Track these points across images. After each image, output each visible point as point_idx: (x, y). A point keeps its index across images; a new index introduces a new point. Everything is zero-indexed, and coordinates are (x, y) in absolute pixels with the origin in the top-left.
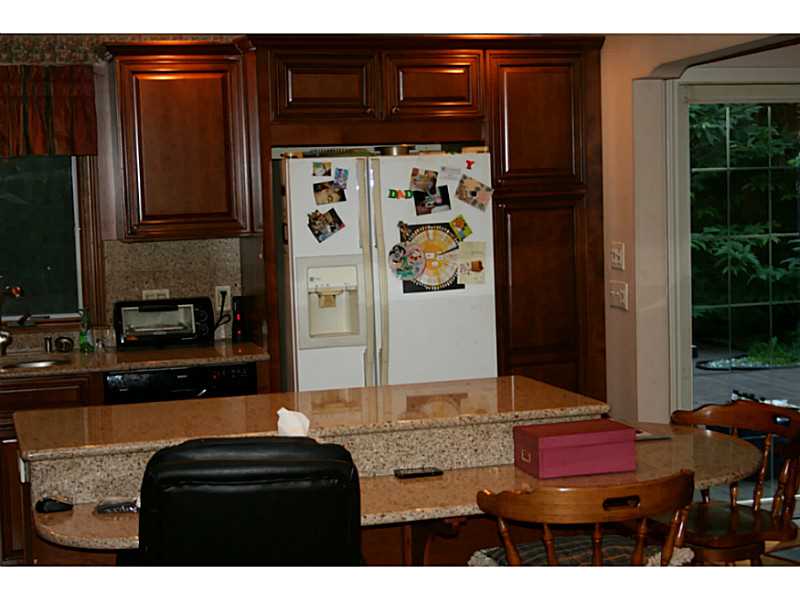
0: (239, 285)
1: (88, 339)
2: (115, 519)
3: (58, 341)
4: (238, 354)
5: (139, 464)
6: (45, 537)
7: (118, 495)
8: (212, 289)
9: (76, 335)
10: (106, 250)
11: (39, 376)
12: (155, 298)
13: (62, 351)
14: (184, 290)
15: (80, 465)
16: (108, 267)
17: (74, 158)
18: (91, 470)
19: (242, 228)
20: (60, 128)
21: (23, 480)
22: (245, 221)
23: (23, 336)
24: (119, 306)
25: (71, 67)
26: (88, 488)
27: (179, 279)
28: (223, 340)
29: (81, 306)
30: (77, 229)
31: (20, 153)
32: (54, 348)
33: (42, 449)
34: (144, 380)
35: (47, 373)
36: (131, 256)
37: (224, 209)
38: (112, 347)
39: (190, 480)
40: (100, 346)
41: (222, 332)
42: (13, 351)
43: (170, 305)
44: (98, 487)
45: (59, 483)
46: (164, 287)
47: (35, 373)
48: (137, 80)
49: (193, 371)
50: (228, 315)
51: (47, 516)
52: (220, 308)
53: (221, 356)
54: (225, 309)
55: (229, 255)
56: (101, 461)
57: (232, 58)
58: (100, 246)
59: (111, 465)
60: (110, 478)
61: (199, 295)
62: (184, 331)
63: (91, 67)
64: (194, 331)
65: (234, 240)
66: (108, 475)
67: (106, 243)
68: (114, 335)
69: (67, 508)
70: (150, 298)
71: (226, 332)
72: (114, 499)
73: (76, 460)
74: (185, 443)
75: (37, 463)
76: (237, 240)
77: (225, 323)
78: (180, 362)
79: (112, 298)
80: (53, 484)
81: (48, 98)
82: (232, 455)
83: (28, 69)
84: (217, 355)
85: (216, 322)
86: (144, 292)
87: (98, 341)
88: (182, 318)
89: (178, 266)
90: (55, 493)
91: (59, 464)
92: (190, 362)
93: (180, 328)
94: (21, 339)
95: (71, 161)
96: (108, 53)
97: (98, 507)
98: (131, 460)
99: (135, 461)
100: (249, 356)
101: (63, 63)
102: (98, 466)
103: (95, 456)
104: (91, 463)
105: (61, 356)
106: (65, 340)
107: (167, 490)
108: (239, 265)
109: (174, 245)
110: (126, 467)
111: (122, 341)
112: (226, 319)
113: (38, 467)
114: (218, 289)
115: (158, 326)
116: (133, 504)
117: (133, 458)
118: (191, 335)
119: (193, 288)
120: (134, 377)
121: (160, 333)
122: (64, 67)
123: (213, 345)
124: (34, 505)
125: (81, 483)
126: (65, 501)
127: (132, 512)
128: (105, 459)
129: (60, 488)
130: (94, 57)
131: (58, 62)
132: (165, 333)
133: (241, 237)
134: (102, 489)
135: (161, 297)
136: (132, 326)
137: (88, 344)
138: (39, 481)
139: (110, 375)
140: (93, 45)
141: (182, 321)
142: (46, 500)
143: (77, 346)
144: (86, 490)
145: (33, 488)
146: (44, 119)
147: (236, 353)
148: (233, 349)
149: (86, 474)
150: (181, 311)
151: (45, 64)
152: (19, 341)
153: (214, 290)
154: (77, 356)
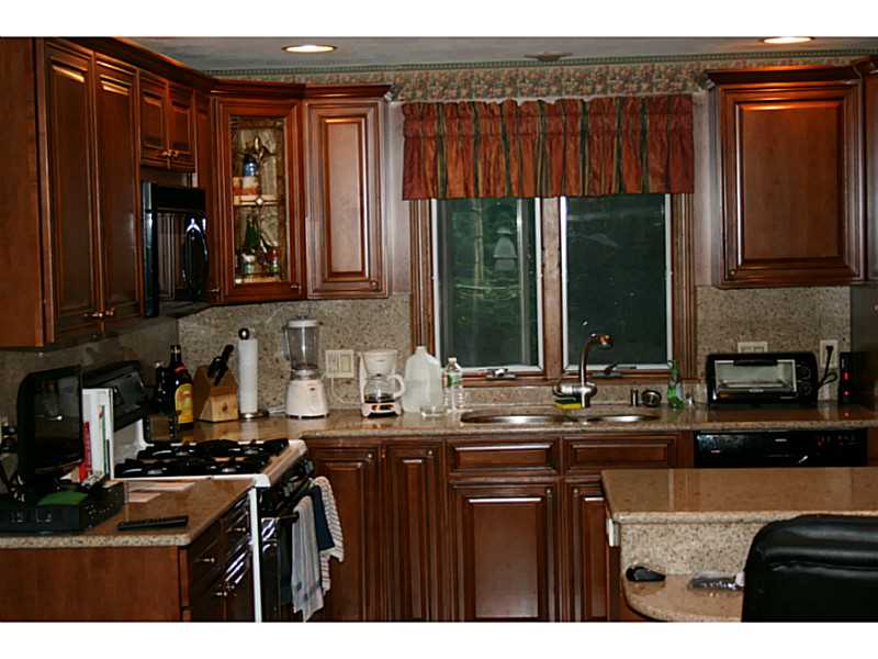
0: (848, 340)
1: (677, 393)
2: (711, 595)
3: (645, 395)
4: (846, 418)
5: (738, 536)
6: (636, 608)
7: (714, 568)
8: (817, 343)
9: (664, 388)
10: (699, 297)
11: (625, 432)
12: (752, 351)
13: (649, 406)
14: (784, 343)
15: (674, 532)
16: (700, 316)
17: (668, 197)
18: (686, 538)
19: (855, 276)
20: (655, 162)
21: (611, 544)
22: (858, 266)
23: (608, 387)
24: (711, 359)
25: (670, 97)
26: (682, 558)
27: (779, 330)
28: (826, 401)
29: (670, 357)
30: (669, 273)
31: (613, 191)
32: (640, 402)
33: (635, 511)
34: (737, 442)
35: (633, 428)
36: (726, 304)
37: (834, 253)
38: (702, 404)
39: (803, 560)
40: (690, 402)
41: (826, 392)
42: (598, 402)
43: (768, 359)
44: (693, 558)
45: (651, 550)
46: (763, 340)
47: (621, 428)
48: (741, 110)
49: (793, 435)
50: (834, 374)
51: (637, 585)
52: (824, 366)
53: (823, 419)
54: (830, 366)
55: (837, 305)
56: (697, 530)
57: (848, 83)
58: (693, 292)
59: (708, 534)
60: (706, 550)
61: (801, 350)
62: (782, 390)
63: (690, 97)
64: (795, 390)
65: (843, 288)
66: (704, 546)
67: (699, 289)
68: (706, 391)
69: (660, 578)
70: (747, 351)
71: (830, 392)
72: (712, 574)
73: (670, 526)
74: (797, 518)
75: (629, 526)
76: (847, 289)
77: (830, 381)
78: (779, 424)
79: (704, 349)
80: (645, 550)
81: (644, 132)
82: (851, 535)
83: (623, 101)
84: (820, 418)
85: (820, 380)
86: (740, 344)
87: (688, 397)
88: (781, 374)
89: (779, 316)
90: (647, 560)
91: (652, 529)
92: (790, 424)
93: (780, 385)
94: (606, 390)
95: (664, 199)
96: (709, 81)
97: (693, 580)
98: (729, 531)
99: (733, 533)
100: (858, 422)
101: (659, 93)
102: (694, 535)
103: (690, 523)
104: (686, 531)
105: (648, 412)
106: (653, 393)
107: (776, 569)
108: (849, 316)
109: (775, 292)
110: (724, 539)
111: (715, 397)
112: (831, 377)
113: (630, 531)
114: (823, 343)
115: (754, 383)
116: (732, 580)
117: (732, 529)
118: (791, 393)
119: (795, 341)
120: (726, 437)
121: (757, 391)
122: (662, 97)
123: (815, 407)
124: (624, 571)
125: (674, 553)
126: (656, 570)
127: (731, 589)
128: (702, 527)
129: (652, 556)
130: (694, 86)
131: (655, 93)
132: (762, 391)
133: (851, 286)
134: (696, 560)
135: (758, 351)
136: (725, 382)
137: (677, 399)
138: (630, 546)
139: (701, 434)
140: (692, 72)
141: (781, 377)
142: (637, 568)
143: (664, 401)
144: (679, 560)
145: (623, 553)
146: (638, 154)
147: (841, 418)
148: (839, 411)
149: (681, 542)
150: (780, 366)
151: (641, 94)
152: (604, 392)
153: (819, 344)
154: (665, 411)
